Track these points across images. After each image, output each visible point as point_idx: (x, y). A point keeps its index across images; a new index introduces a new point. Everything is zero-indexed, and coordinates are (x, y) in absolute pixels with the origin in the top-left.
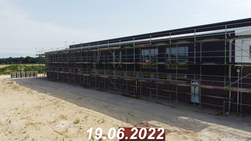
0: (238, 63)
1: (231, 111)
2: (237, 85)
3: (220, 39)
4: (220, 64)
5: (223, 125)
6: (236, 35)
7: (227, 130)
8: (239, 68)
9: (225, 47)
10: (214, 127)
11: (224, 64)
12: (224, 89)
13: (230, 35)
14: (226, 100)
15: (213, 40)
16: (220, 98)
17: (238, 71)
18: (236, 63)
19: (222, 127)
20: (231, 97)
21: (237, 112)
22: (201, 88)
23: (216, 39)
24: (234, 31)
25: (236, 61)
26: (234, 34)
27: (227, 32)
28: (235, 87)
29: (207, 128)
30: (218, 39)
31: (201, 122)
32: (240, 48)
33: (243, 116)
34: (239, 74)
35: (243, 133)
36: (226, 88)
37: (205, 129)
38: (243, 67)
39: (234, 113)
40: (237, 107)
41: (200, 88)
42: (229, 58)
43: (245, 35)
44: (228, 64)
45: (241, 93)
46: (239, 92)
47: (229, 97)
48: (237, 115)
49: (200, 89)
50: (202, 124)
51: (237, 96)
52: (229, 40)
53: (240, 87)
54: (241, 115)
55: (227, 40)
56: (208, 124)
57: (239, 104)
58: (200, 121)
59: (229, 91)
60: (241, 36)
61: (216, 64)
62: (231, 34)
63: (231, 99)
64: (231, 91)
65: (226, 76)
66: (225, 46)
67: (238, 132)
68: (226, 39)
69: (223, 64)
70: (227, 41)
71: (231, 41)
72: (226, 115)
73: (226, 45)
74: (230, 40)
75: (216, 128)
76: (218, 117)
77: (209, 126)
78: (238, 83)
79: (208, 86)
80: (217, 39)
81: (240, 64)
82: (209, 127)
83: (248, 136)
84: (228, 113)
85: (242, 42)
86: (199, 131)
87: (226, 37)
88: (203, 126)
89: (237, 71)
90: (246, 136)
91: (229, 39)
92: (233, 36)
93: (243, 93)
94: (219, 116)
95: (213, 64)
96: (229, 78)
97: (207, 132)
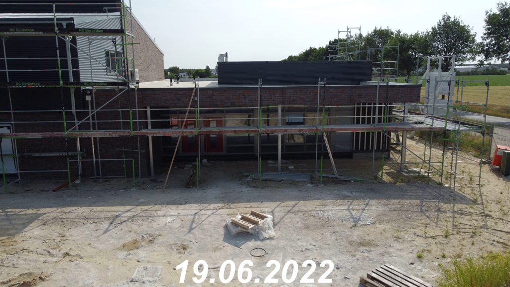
0: (85, 82)
1: (83, 176)
2: (90, 125)
3: (44, 33)
4: (50, 86)
5: (69, 206)
6: (76, 27)
7: (77, 213)
8: (89, 92)
9: (58, 51)
10: (51, 214)
11: (58, 86)
12: (64, 136)
13: (65, 27)
14: (71, 157)
15: (31, 33)
16: (61, 155)
17: (88, 98)
18: (82, 84)
19: (68, 211)
20: (82, 150)
21: (94, 176)
22: (17, 140)
23: (35, 31)
24: (72, 19)
25: (82, 80)
26: (73, 25)
27: (58, 19)
28: (86, 129)
29: (36, 221)
30: (40, 33)
31: (23, 213)
32: (85, 53)
33: (106, 181)
34: (90, 103)
35: (104, 210)
36: (68, 134)
37: (32, 224)
38: (95, 90)
39: (90, 179)
40: (93, 167)
41: (14, 139)
42: (68, 73)
43: (91, 29)
44: (66, 86)
45: (97, 139)
46: (94, 138)
47: (77, 151)
48: (94, 181)
49: (14, 143)
50: (26, 215)
51: (92, 146)
52: (64, 37)
53: (94, 129)
54: (101, 181)
55: (60, 36)
56: (39, 212)
57: (96, 161)
58: (20, 210)
59: (75, 139)
60: (84, 30)
61: (43, 86)
62: (68, 25)
63: (82, 153)
64: (80, 138)
65: (65, 109)
66: (57, 49)
67: (96, 212)
68: (56, 34)
69: (56, 86)
70: (59, 38)
71: (68, 39)
72: (75, 186)
73: (57, 46)
74: (66, 37)
75: (55, 215)
76: (60, 193)
77: (40, 215)
78: (91, 121)
79: (30, 133)
80: (37, 33)
81: (89, 84)
82: (41, 218)
83: (112, 213)
84: (79, 182)
85: (90, 43)
86: (19, 231)
87: (56, 28)
88: (27, 220)
89: (87, 100)
90: (109, 214)
91: (63, 35)
92: (71, 27)
93: (101, 139)
94: (62, 190)
95: (37, 86)
96: (73, 112)
97: (37, 229)
